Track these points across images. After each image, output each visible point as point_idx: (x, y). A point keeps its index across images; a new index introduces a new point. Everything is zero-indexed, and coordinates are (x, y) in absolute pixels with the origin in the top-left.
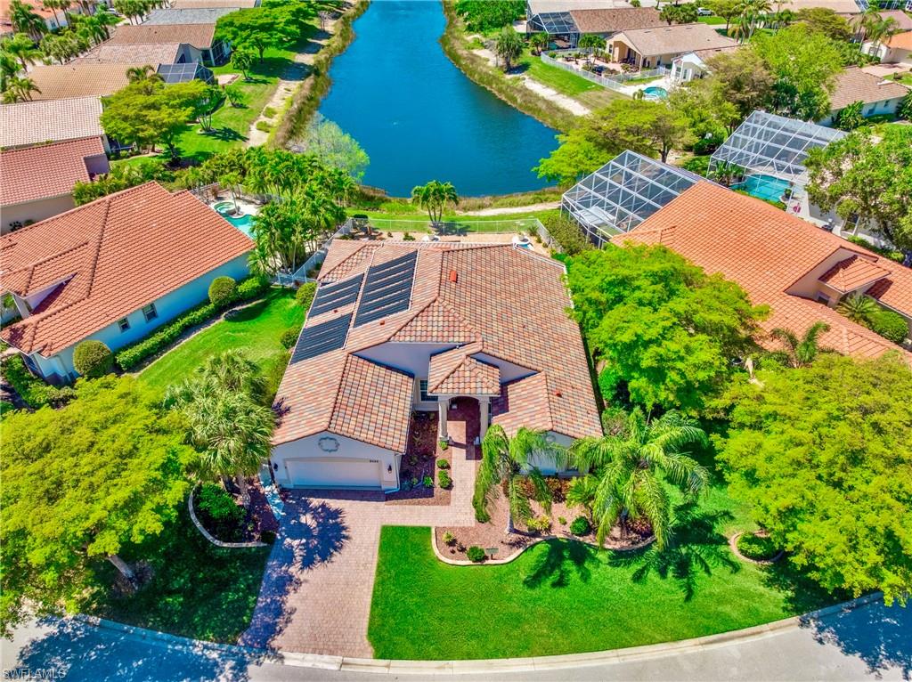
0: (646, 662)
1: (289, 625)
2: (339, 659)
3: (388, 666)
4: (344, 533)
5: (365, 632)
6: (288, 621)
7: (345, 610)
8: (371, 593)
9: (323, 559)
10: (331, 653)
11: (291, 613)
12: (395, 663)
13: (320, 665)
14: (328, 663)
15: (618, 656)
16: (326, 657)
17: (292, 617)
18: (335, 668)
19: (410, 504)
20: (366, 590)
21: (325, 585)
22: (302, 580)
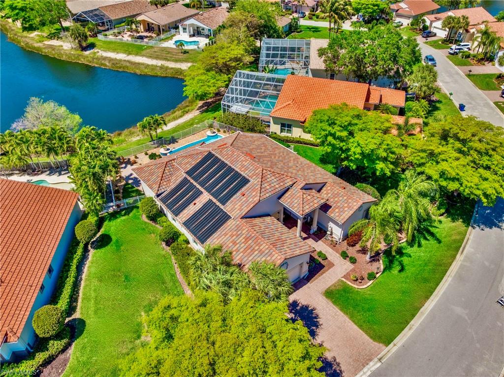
0: (457, 272)
1: (340, 365)
2: (376, 360)
3: (395, 345)
4: (310, 309)
5: (371, 341)
6: (338, 364)
7: (352, 339)
8: (353, 323)
9: (317, 327)
10: (371, 360)
11: (335, 360)
12: (395, 341)
13: (373, 369)
14: (374, 366)
15: (448, 277)
16: (371, 364)
17: (337, 361)
18: (379, 364)
19: (320, 276)
20: (349, 324)
21: (332, 337)
22: (321, 343)
